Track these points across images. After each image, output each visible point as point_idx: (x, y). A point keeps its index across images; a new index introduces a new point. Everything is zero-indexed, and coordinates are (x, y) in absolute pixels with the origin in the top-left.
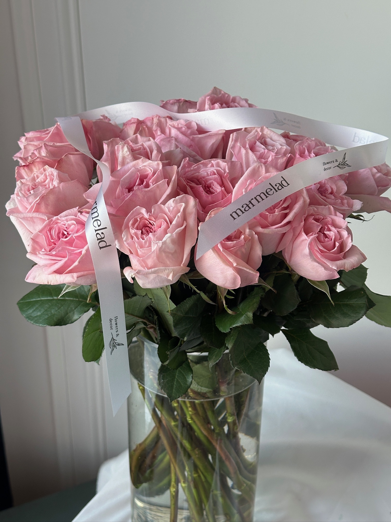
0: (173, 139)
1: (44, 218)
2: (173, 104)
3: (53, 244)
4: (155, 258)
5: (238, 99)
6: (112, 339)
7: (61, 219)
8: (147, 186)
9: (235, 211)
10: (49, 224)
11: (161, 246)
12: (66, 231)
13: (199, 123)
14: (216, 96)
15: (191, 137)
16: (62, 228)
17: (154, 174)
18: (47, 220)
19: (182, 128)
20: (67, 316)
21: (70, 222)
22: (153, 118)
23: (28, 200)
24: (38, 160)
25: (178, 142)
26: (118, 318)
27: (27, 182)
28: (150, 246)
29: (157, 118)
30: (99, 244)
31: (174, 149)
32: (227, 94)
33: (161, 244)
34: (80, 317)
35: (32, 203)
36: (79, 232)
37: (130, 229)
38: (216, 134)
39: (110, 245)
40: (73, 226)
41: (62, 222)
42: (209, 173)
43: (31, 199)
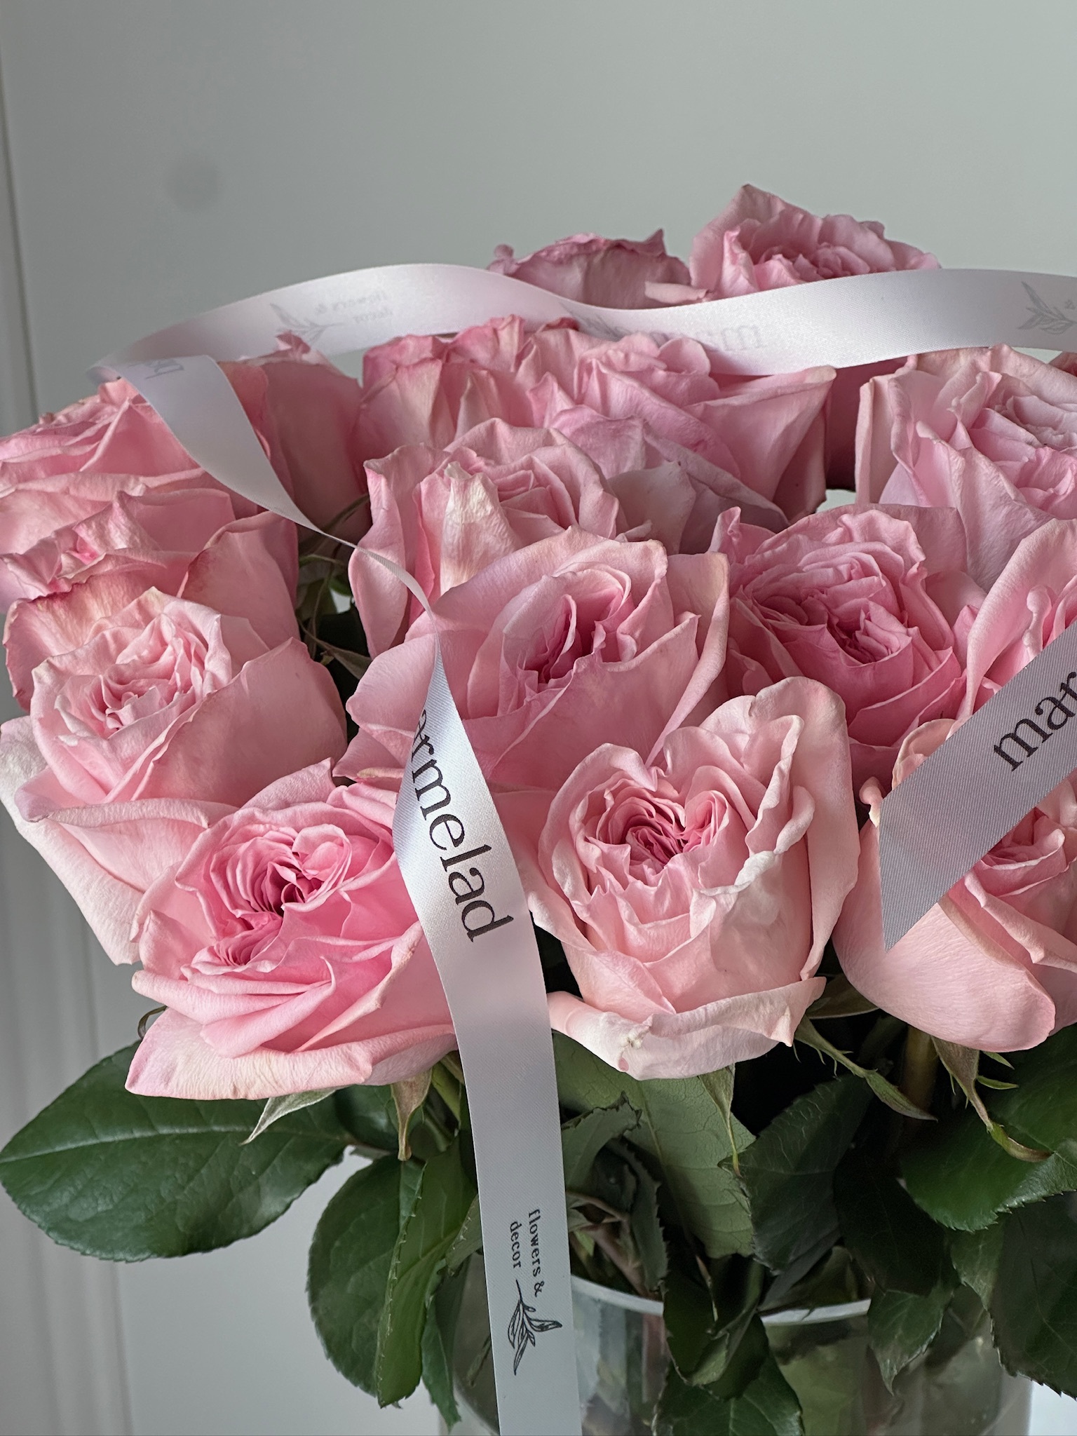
0: (634, 426)
1: (191, 819)
2: (565, 262)
3: (239, 927)
4: (706, 956)
5: (842, 231)
6: (519, 1305)
7: (267, 819)
8: (613, 652)
9: (1012, 731)
10: (214, 845)
11: (731, 907)
12: (290, 866)
13: (716, 342)
14: (758, 223)
15: (699, 408)
16: (272, 854)
17: (636, 595)
18: (204, 824)
19: (651, 370)
20: (230, 1205)
21: (312, 832)
22: (495, 331)
23: (114, 748)
24: (108, 567)
25: (656, 437)
26: (539, 1217)
27: (77, 664)
28: (680, 907)
29: (512, 328)
30: (463, 919)
31: (639, 468)
33: (732, 900)
34: (288, 1207)
35: (133, 760)
36: (364, 870)
37: (580, 844)
38: (798, 389)
39: (509, 919)
40: (324, 848)
41: (271, 829)
42: (843, 568)
43: (127, 746)
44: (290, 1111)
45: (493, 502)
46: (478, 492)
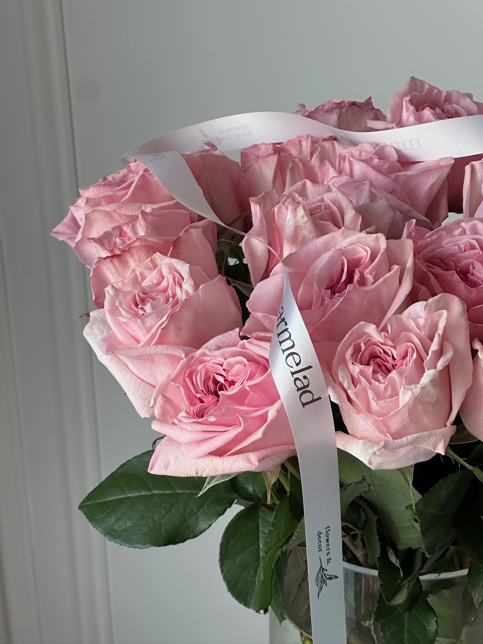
0: (366, 184)
1: (177, 354)
2: (329, 111)
3: (198, 402)
4: (406, 415)
5: (454, 97)
6: (320, 568)
7: (211, 354)
8: (363, 282)
10: (187, 366)
11: (418, 394)
12: (221, 375)
13: (400, 147)
14: (418, 94)
15: (393, 176)
16: (213, 369)
17: (373, 257)
18: (183, 356)
19: (372, 159)
20: (185, 524)
21: (232, 360)
22: (300, 142)
23: (143, 323)
24: (137, 244)
25: (376, 189)
27: (125, 286)
28: (395, 394)
29: (308, 140)
30: (300, 398)
31: (367, 202)
32: (434, 88)
33: (418, 390)
34: (210, 525)
35: (151, 328)
36: (255, 377)
37: (350, 366)
38: (437, 167)
39: (320, 398)
40: (237, 367)
41: (213, 359)
42: (462, 246)
43: (149, 322)
44: (217, 483)
45: (307, 216)
46: (301, 212)
